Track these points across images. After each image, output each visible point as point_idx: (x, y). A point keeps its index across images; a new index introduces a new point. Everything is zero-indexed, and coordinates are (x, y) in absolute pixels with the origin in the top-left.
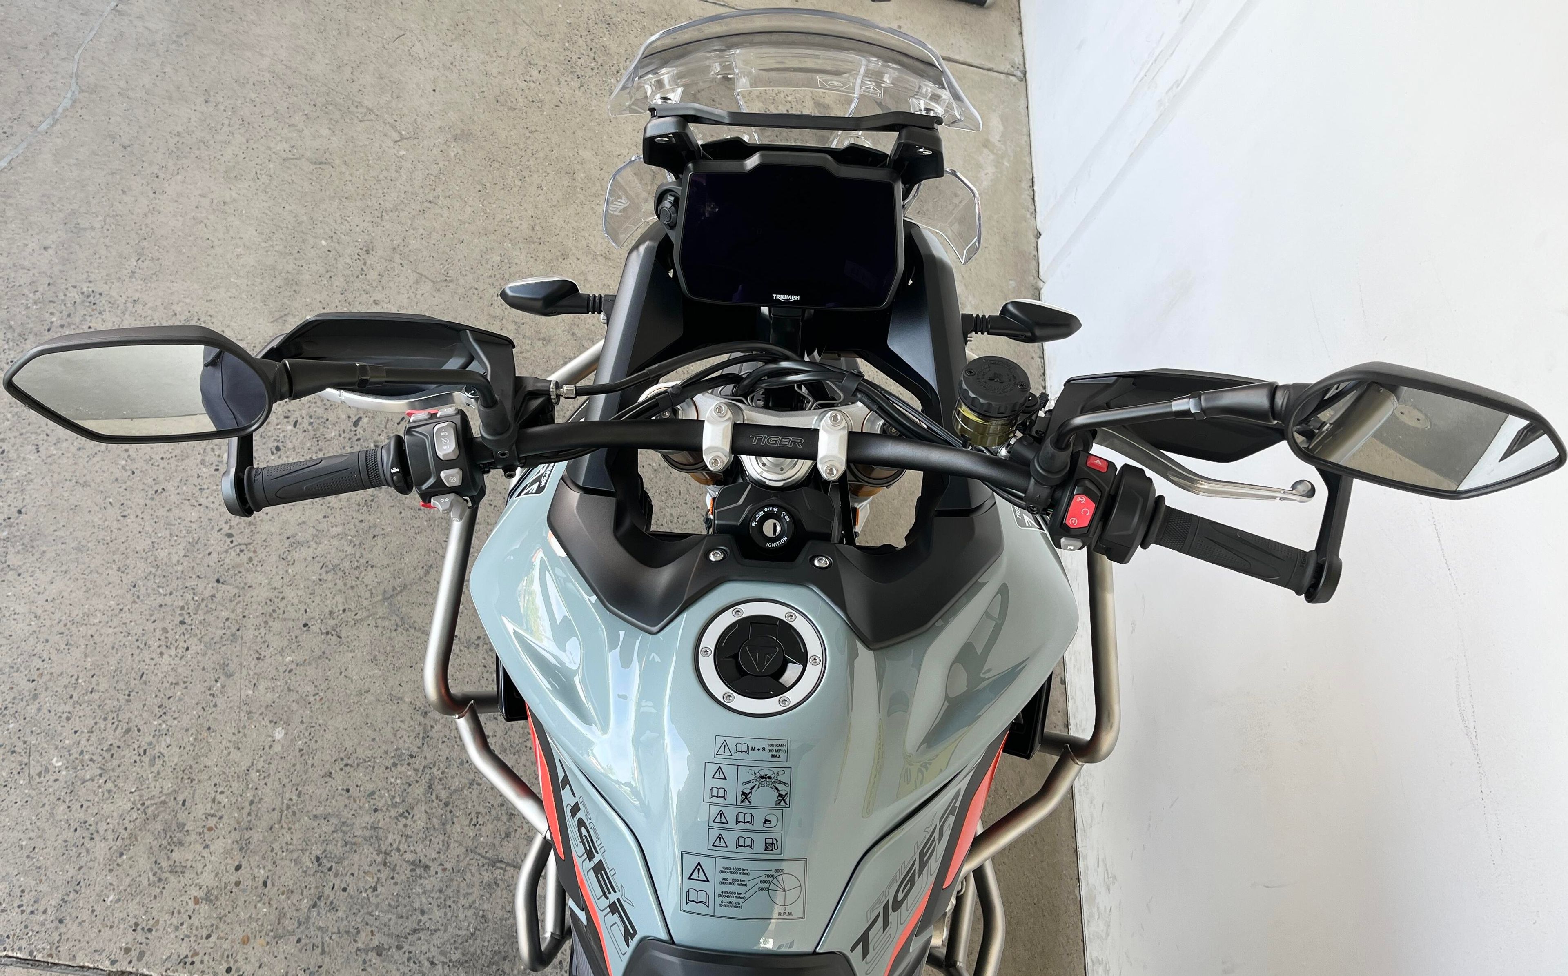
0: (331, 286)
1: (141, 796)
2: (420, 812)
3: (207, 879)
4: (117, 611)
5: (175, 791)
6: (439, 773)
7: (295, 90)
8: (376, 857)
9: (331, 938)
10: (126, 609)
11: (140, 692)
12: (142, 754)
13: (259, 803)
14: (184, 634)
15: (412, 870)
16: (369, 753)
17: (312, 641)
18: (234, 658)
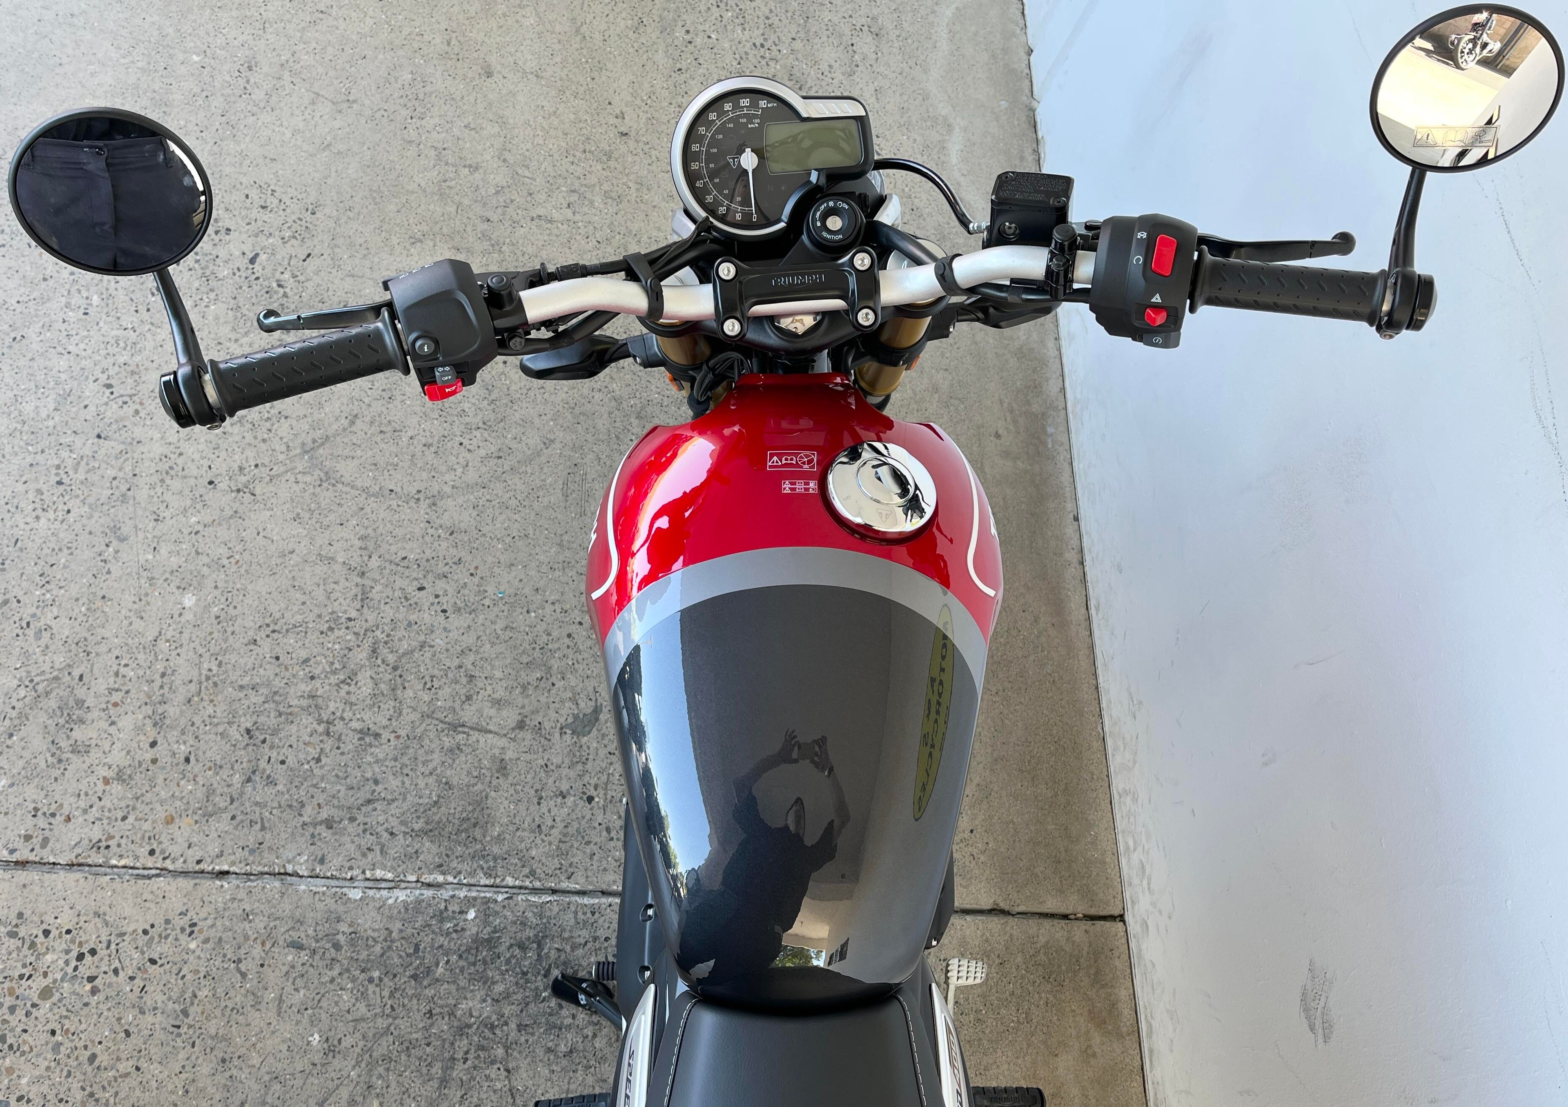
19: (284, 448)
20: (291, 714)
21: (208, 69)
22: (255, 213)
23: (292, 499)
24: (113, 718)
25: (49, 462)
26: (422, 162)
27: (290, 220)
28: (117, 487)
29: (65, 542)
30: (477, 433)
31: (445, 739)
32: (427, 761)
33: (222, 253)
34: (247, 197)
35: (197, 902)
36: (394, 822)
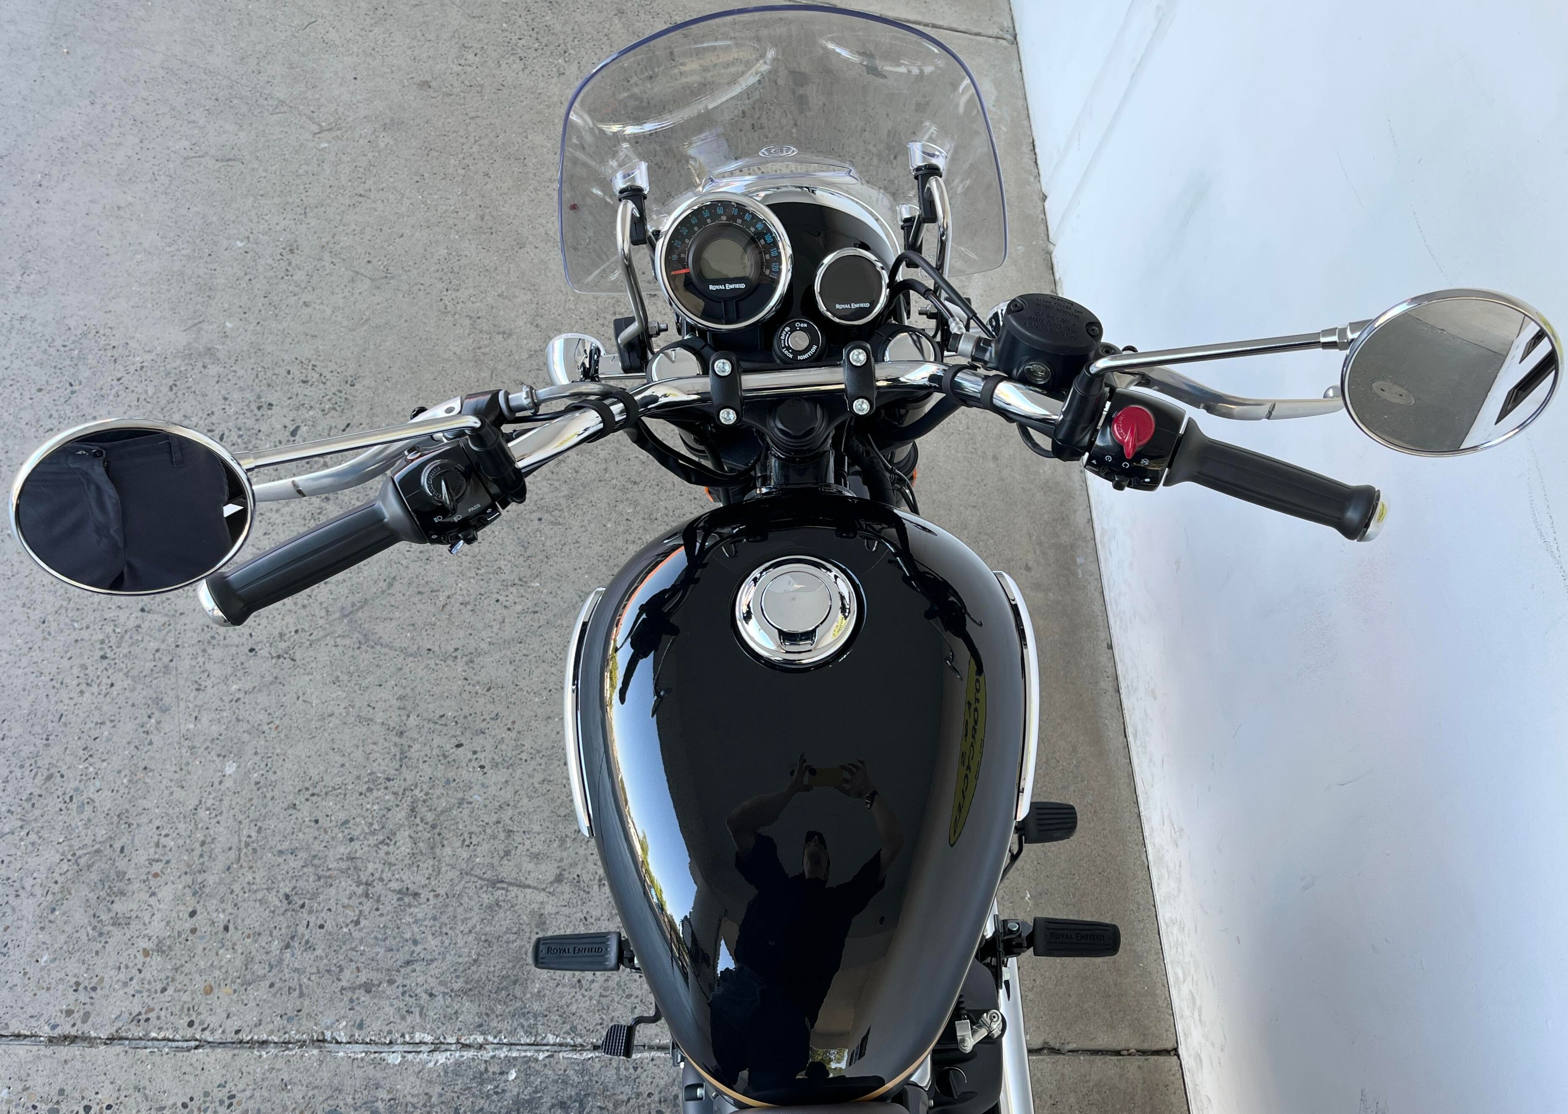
0: (252, 289)
1: (71, 846)
2: (403, 836)
3: (157, 928)
4: (25, 650)
5: (111, 838)
6: (422, 794)
7: (194, 86)
8: (356, 889)
9: (309, 979)
10: (36, 647)
11: (60, 735)
12: (68, 801)
13: (212, 842)
14: (106, 669)
15: (399, 900)
16: (338, 780)
17: (261, 666)
18: (169, 691)
19: (323, 613)
20: (330, 877)
21: (251, 253)
22: (297, 388)
23: (331, 662)
24: (153, 889)
25: (94, 638)
26: (457, 332)
27: (330, 393)
28: (160, 659)
29: (108, 716)
30: (513, 590)
31: (484, 895)
32: (466, 919)
33: (265, 428)
34: (289, 372)
35: (236, 1073)
36: (433, 982)
